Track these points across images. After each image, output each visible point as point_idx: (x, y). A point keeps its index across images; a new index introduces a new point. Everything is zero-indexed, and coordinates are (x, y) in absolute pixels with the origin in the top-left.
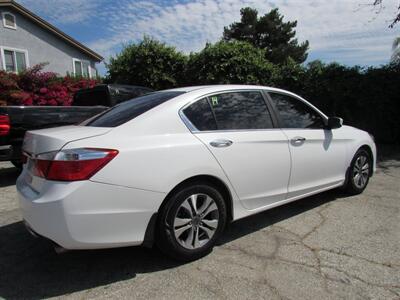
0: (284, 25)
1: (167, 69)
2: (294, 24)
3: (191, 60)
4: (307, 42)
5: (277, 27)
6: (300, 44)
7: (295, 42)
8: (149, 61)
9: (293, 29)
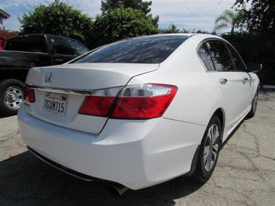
0: (143, 4)
1: (76, 27)
2: (150, 4)
3: (97, 21)
4: (158, 16)
5: (139, 4)
6: (154, 17)
7: (151, 15)
8: (61, 19)
9: (150, 7)
